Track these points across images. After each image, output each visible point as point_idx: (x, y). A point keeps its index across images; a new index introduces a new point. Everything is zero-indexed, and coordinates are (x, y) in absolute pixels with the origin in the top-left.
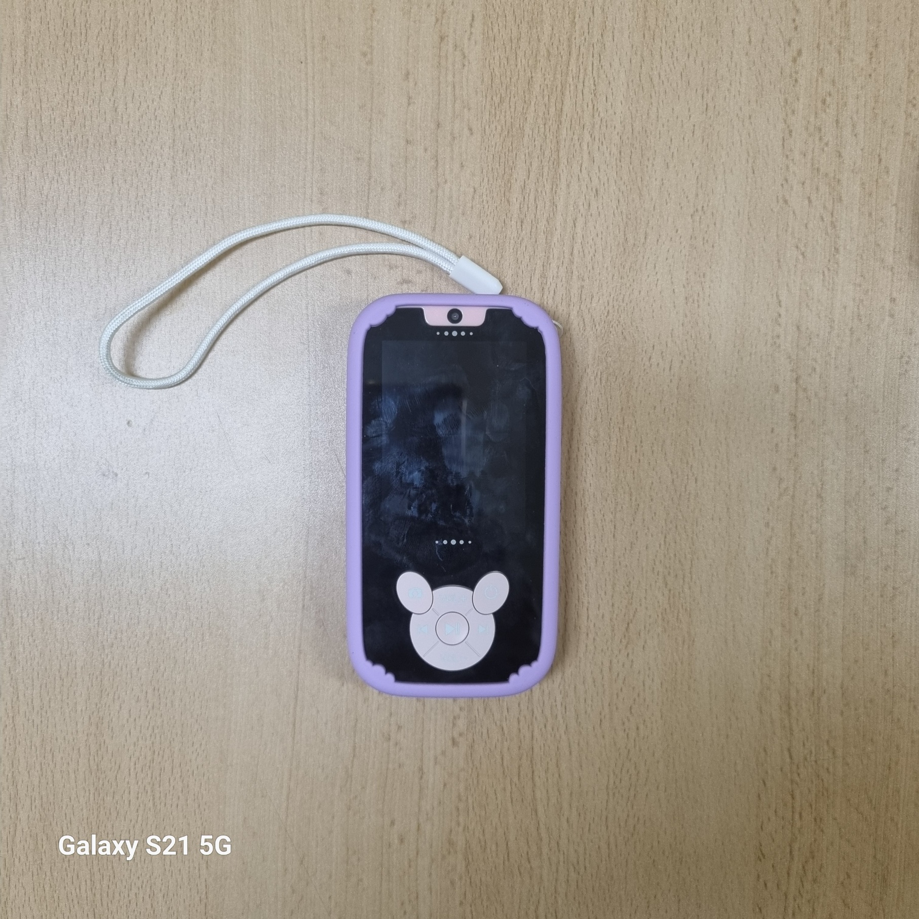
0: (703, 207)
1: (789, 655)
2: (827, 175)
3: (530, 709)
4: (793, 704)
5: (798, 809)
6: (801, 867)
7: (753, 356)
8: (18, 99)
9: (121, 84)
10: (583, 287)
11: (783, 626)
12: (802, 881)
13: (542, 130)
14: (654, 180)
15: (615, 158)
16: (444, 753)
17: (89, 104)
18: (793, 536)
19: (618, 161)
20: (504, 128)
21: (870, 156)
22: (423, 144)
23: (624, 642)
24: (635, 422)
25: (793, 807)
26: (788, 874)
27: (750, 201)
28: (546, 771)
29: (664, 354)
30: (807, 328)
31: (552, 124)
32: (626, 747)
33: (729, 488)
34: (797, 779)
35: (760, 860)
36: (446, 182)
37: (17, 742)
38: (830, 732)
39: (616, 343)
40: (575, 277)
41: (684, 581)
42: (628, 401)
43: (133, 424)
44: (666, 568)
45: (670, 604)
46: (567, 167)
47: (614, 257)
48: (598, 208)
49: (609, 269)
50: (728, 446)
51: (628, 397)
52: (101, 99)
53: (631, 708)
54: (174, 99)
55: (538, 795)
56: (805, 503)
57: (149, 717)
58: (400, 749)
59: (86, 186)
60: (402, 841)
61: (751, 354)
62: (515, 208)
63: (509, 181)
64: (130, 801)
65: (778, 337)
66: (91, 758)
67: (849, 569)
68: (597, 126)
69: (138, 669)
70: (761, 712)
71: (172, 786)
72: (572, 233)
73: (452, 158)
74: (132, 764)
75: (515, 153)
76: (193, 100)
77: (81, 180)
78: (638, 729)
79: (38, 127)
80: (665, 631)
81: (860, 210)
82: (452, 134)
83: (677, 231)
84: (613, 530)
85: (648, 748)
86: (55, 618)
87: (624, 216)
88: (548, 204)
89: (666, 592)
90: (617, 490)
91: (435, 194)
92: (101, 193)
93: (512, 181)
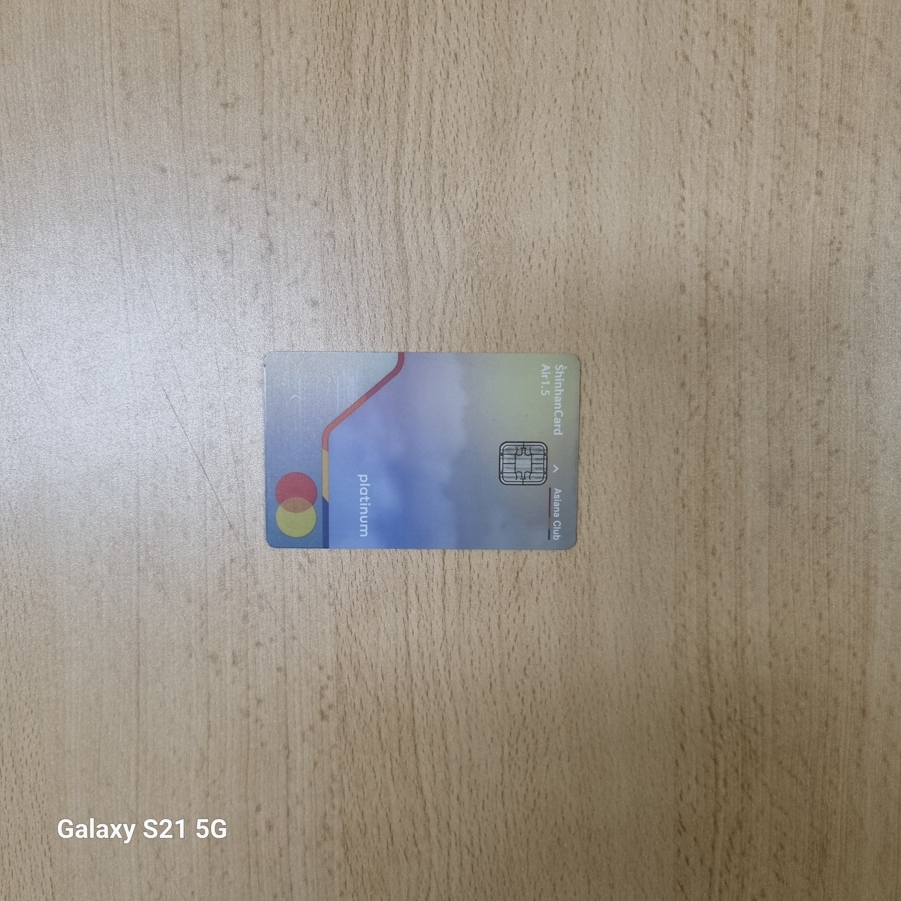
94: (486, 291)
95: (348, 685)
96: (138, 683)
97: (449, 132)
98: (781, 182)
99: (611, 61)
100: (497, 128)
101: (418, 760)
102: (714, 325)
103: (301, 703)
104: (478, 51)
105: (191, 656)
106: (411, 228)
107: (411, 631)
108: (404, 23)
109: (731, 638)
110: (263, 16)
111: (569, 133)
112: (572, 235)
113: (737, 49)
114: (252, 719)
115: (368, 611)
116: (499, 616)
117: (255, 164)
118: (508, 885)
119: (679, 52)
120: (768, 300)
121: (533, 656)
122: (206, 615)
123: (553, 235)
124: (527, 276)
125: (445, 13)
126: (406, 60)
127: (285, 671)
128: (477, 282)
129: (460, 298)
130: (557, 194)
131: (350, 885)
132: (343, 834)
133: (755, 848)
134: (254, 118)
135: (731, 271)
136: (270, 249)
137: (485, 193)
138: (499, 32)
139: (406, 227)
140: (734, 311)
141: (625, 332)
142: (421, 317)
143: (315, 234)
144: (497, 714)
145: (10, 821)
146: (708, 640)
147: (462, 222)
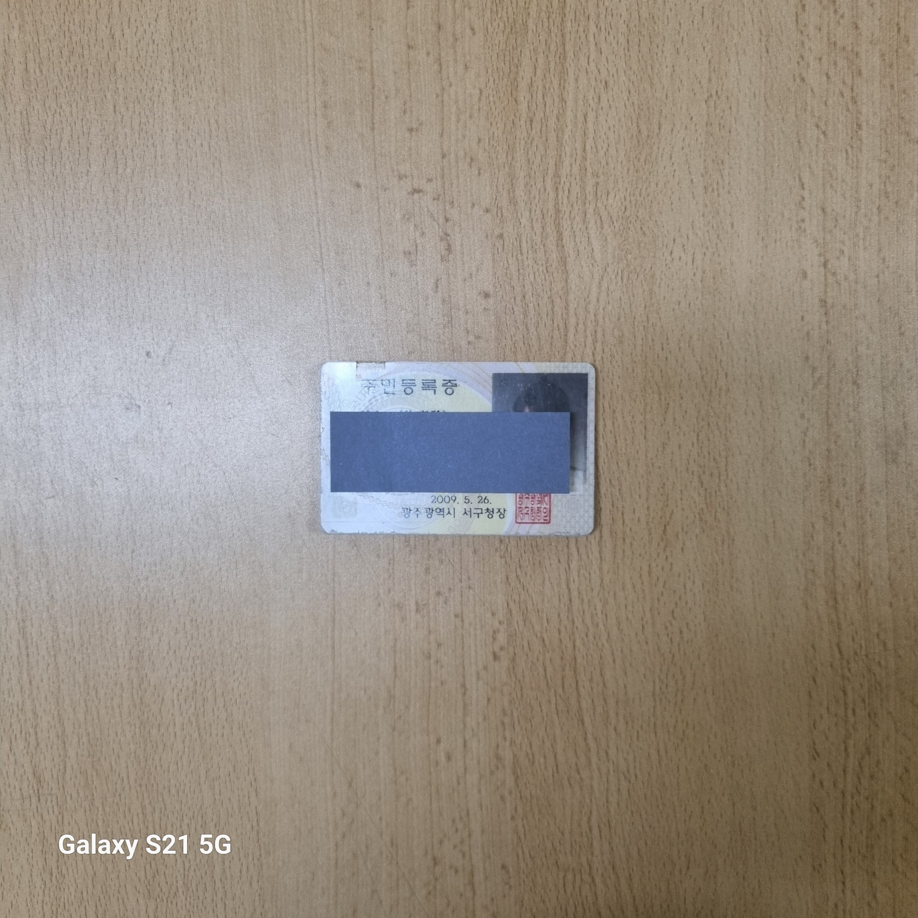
0: (717, 92)
1: (832, 548)
2: (844, 48)
3: (570, 618)
4: (839, 598)
5: (851, 706)
6: (857, 763)
7: (778, 243)
8: (15, 34)
9: (116, 9)
10: (597, 184)
11: (825, 519)
12: (859, 778)
13: (546, 24)
14: (664, 67)
15: (623, 47)
16: (485, 668)
17: (86, 33)
18: (830, 425)
19: (626, 51)
20: (507, 25)
21: (888, 26)
22: (425, 48)
23: (662, 545)
24: (660, 319)
25: (845, 704)
26: (844, 771)
27: (765, 82)
28: (591, 680)
29: (685, 247)
30: (833, 210)
31: (556, 17)
32: (670, 652)
33: (761, 381)
34: (847, 674)
35: (815, 759)
36: (451, 85)
37: (60, 680)
38: (880, 625)
39: (636, 239)
40: (588, 174)
41: (720, 479)
42: (651, 298)
43: (153, 355)
44: (701, 467)
45: (706, 504)
46: (575, 61)
47: (628, 150)
48: (608, 100)
49: (624, 164)
50: (757, 337)
51: (651, 294)
52: (98, 27)
53: (673, 612)
54: (170, 21)
55: (584, 705)
56: (841, 390)
57: (188, 648)
58: (442, 666)
59: (88, 116)
60: (449, 758)
61: (775, 241)
62: (523, 107)
63: (515, 79)
64: (176, 733)
65: (803, 221)
66: (134, 692)
67: (890, 456)
68: (602, 16)
69: (175, 601)
70: (807, 608)
71: (216, 717)
72: (583, 128)
73: (456, 60)
74: (175, 695)
75: (519, 50)
76: (189, 21)
77: (83, 112)
78: (681, 632)
79: (37, 61)
80: (704, 531)
81: (881, 83)
82: (454, 35)
83: (692, 119)
84: (643, 432)
85: (693, 652)
86: (89, 554)
87: (636, 107)
88: (556, 100)
89: (702, 492)
90: (645, 390)
91: (440, 98)
92: (104, 123)
93: (519, 80)
94: (634, 281)
95: (517, 628)
96: (333, 630)
97: (601, 148)
98: (887, 182)
99: (738, 84)
100: (641, 143)
101: (579, 695)
102: (833, 307)
103: (476, 645)
104: (624, 78)
105: (379, 605)
106: (569, 229)
107: (572, 579)
108: (562, 58)
109: (855, 581)
110: (443, 54)
111: (704, 145)
112: (708, 231)
113: (846, 71)
114: (432, 662)
115: (534, 563)
116: (650, 565)
117: (436, 178)
118: (661, 807)
119: (797, 75)
120: (879, 283)
121: (680, 600)
122: (393, 569)
123: (690, 232)
124: (669, 268)
125: (597, 48)
126: (564, 88)
127: (462, 617)
128: (626, 274)
129: (611, 288)
130: (694, 197)
131: (520, 810)
132: (514, 763)
133: (882, 771)
134: (436, 141)
135: (846, 259)
136: (449, 249)
137: (632, 198)
138: (642, 63)
139: (565, 229)
140: (850, 294)
141: (755, 313)
142: (578, 305)
143: (487, 236)
144: (649, 651)
145: (221, 756)
146: (835, 584)
147: (613, 223)
